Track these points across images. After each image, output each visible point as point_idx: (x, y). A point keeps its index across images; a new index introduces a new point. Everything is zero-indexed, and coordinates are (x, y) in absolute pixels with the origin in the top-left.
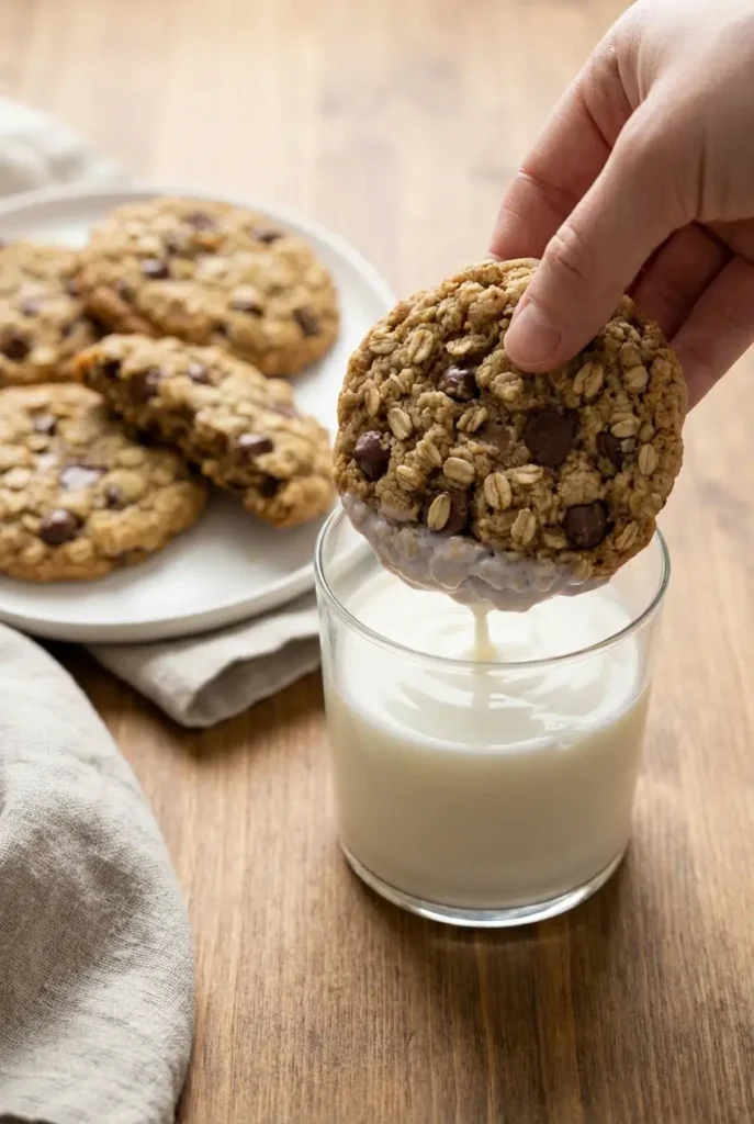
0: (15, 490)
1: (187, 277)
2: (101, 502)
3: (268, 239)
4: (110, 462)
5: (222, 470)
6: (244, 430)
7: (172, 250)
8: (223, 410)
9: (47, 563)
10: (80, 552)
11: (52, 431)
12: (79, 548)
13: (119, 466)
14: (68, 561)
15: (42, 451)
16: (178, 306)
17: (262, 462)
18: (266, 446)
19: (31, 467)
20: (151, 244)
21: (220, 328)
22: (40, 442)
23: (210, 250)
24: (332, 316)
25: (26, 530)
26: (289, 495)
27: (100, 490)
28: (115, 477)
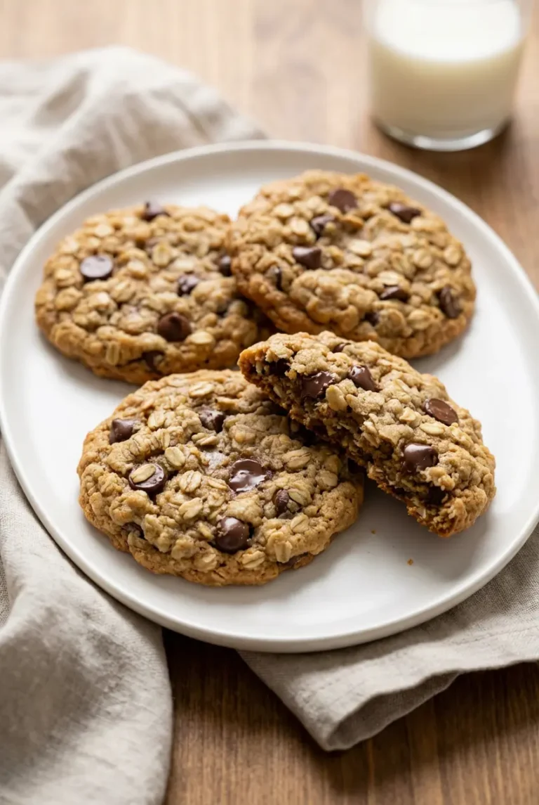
0: (190, 495)
1: (337, 262)
2: (270, 508)
3: (407, 216)
4: (277, 464)
5: (386, 476)
6: (409, 439)
7: (320, 232)
8: (388, 417)
9: (221, 571)
10: (252, 561)
11: (218, 425)
12: (252, 555)
13: (285, 467)
14: (242, 570)
15: (210, 447)
16: (330, 295)
17: (428, 473)
18: (431, 457)
19: (202, 466)
20: (300, 227)
21: (369, 316)
22: (208, 437)
23: (354, 230)
24: (469, 294)
25: (201, 537)
26: (455, 508)
27: (268, 494)
28: (282, 480)
